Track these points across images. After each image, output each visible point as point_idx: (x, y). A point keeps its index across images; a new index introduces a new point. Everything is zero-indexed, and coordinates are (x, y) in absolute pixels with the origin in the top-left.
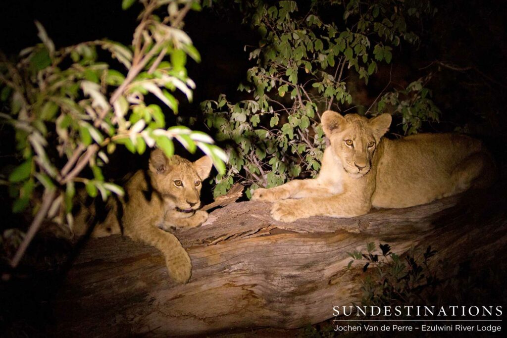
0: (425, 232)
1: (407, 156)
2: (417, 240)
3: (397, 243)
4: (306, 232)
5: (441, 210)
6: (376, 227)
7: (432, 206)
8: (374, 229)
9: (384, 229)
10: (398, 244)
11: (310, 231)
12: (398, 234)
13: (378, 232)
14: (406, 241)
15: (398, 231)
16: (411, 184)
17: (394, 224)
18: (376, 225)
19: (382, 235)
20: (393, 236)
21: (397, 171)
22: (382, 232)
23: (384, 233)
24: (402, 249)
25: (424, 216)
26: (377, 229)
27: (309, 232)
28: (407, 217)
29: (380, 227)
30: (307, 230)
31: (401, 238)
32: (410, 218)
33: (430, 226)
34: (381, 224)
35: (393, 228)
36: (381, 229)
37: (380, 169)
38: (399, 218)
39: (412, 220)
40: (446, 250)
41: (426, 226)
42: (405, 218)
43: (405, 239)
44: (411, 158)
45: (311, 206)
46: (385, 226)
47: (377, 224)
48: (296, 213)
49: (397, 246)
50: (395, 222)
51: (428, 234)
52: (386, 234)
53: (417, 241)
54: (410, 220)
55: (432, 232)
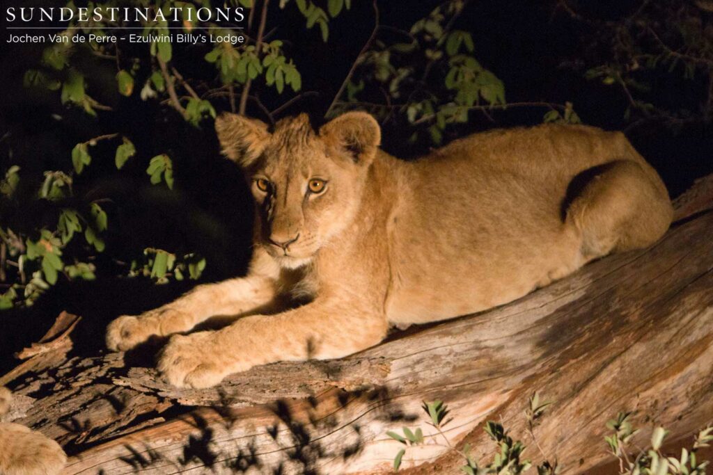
0: (523, 368)
1: (456, 192)
2: (506, 388)
3: (461, 402)
4: (247, 404)
5: (552, 312)
6: (409, 370)
7: (530, 304)
8: (403, 378)
9: (427, 372)
10: (465, 404)
11: (257, 402)
12: (463, 381)
13: (415, 382)
14: (482, 395)
15: (459, 375)
16: (475, 258)
17: (449, 359)
18: (408, 366)
19: (425, 388)
20: (450, 387)
21: (436, 230)
22: (423, 380)
23: (429, 383)
24: (474, 414)
25: (515, 331)
26: (410, 374)
27: (255, 404)
28: (477, 337)
29: (418, 368)
30: (249, 399)
31: (469, 390)
32: (482, 339)
33: (532, 352)
34: (418, 362)
35: (448, 369)
36: (422, 375)
37: (392, 233)
38: (458, 343)
39: (488, 343)
40: (574, 403)
41: (523, 353)
42: (472, 339)
43: (479, 390)
44: (465, 195)
45: (252, 342)
46: (428, 367)
47: (410, 363)
48: (217, 361)
49: (464, 409)
50: (450, 354)
51: (530, 372)
52: (433, 385)
53: (505, 391)
54: (483, 344)
55: (539, 366)
